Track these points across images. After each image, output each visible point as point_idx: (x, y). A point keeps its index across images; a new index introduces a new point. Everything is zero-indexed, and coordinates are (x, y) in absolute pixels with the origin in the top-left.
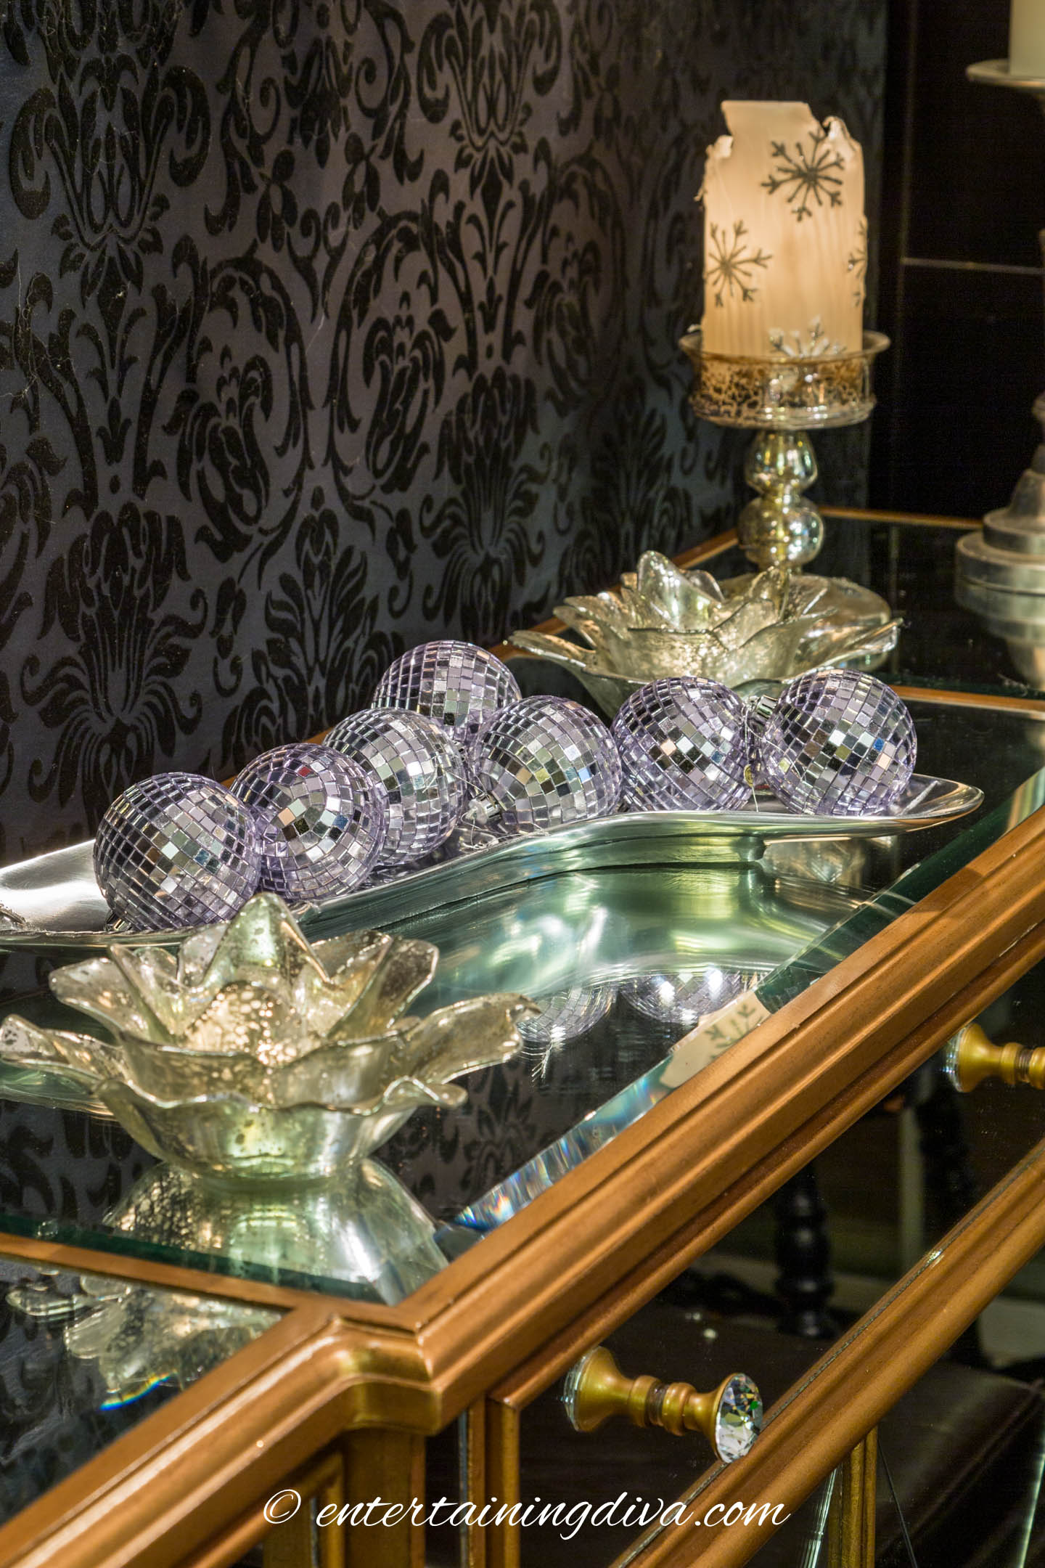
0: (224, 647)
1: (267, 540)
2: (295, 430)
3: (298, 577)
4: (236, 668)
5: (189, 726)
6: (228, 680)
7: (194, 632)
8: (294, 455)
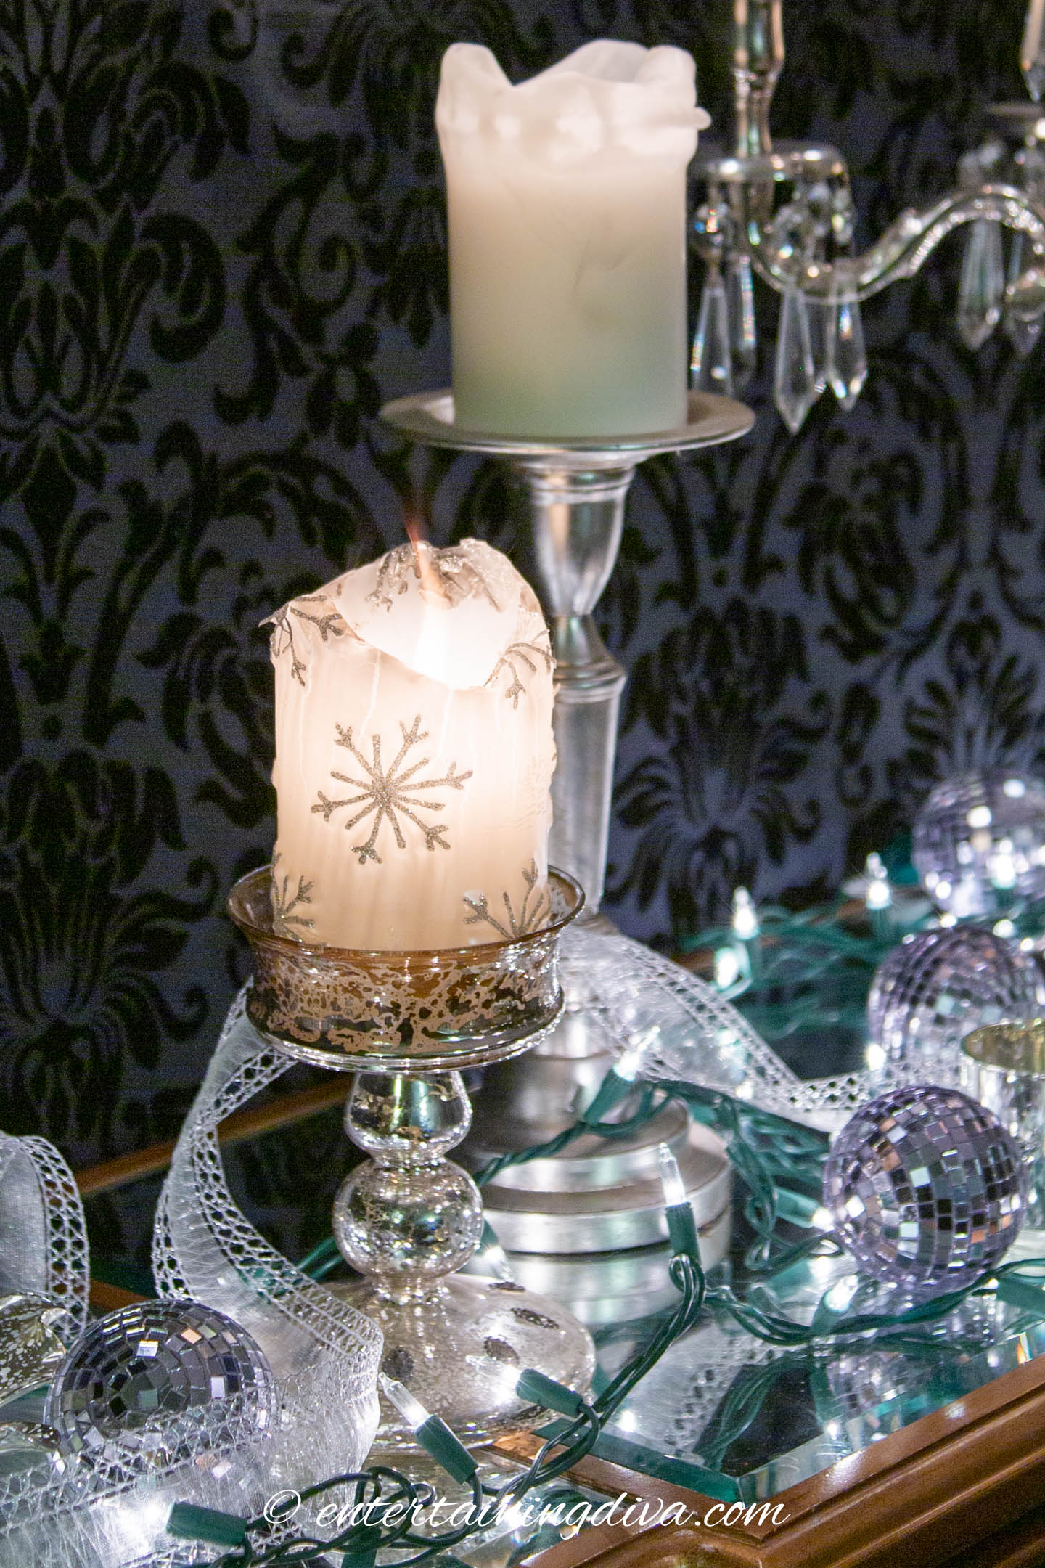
0: (851, 754)
1: (908, 644)
2: (950, 528)
3: (948, 682)
4: (866, 776)
5: (804, 835)
6: (854, 787)
7: (813, 735)
8: (947, 556)
